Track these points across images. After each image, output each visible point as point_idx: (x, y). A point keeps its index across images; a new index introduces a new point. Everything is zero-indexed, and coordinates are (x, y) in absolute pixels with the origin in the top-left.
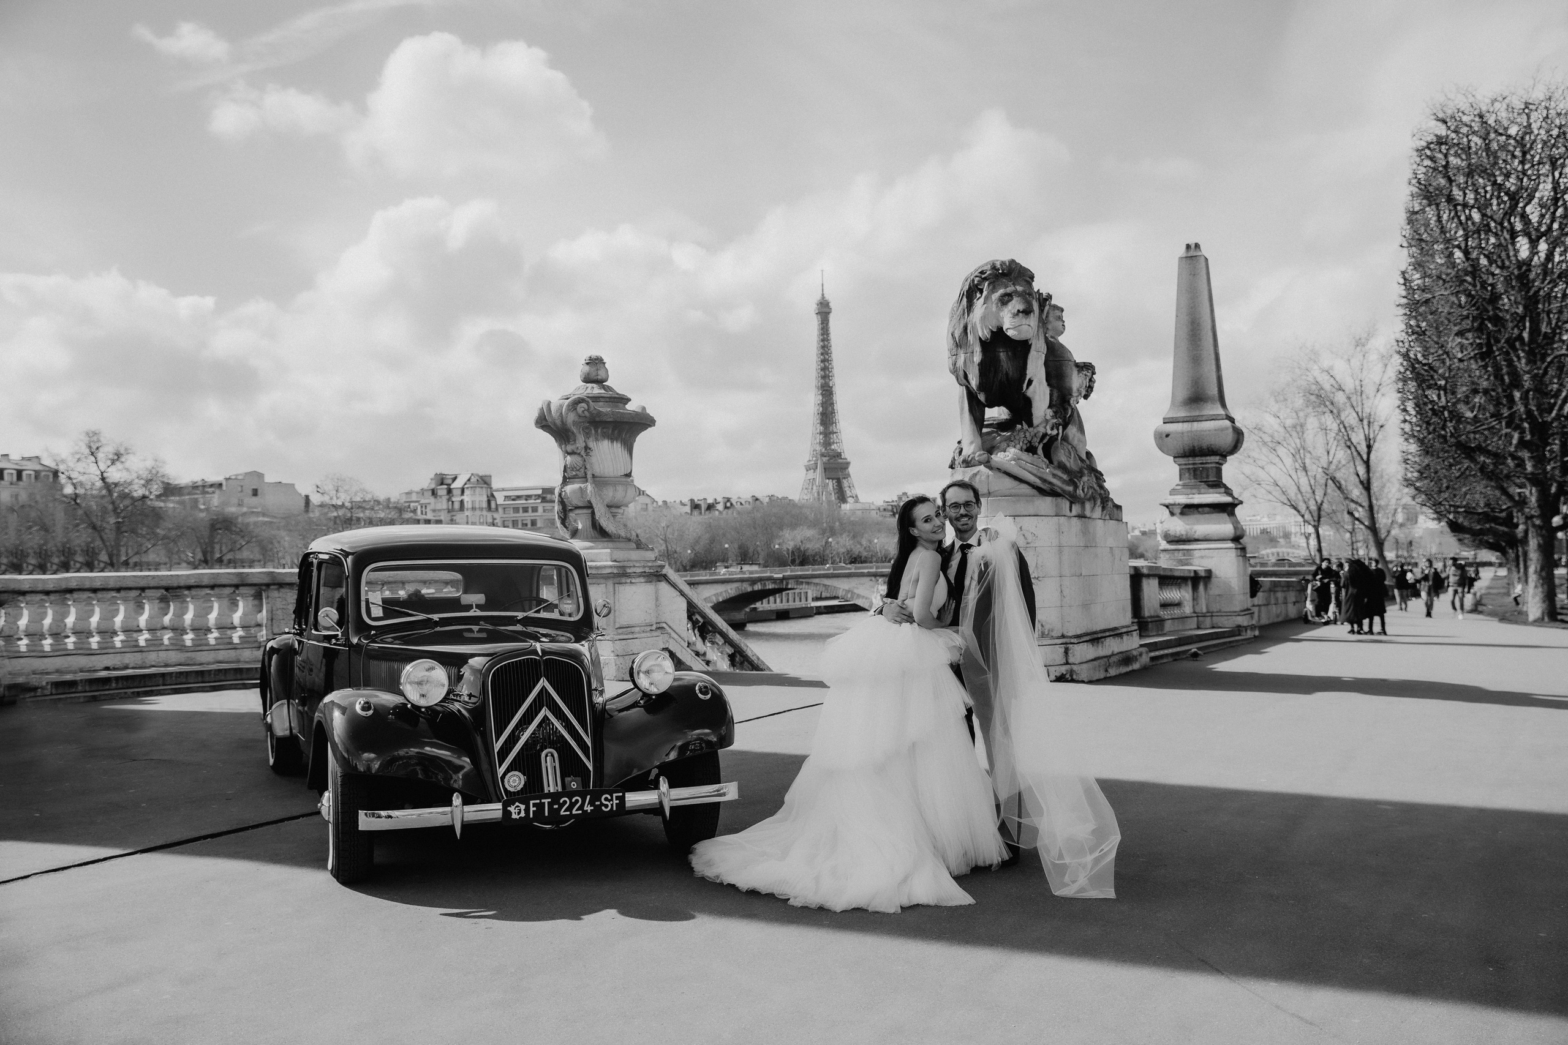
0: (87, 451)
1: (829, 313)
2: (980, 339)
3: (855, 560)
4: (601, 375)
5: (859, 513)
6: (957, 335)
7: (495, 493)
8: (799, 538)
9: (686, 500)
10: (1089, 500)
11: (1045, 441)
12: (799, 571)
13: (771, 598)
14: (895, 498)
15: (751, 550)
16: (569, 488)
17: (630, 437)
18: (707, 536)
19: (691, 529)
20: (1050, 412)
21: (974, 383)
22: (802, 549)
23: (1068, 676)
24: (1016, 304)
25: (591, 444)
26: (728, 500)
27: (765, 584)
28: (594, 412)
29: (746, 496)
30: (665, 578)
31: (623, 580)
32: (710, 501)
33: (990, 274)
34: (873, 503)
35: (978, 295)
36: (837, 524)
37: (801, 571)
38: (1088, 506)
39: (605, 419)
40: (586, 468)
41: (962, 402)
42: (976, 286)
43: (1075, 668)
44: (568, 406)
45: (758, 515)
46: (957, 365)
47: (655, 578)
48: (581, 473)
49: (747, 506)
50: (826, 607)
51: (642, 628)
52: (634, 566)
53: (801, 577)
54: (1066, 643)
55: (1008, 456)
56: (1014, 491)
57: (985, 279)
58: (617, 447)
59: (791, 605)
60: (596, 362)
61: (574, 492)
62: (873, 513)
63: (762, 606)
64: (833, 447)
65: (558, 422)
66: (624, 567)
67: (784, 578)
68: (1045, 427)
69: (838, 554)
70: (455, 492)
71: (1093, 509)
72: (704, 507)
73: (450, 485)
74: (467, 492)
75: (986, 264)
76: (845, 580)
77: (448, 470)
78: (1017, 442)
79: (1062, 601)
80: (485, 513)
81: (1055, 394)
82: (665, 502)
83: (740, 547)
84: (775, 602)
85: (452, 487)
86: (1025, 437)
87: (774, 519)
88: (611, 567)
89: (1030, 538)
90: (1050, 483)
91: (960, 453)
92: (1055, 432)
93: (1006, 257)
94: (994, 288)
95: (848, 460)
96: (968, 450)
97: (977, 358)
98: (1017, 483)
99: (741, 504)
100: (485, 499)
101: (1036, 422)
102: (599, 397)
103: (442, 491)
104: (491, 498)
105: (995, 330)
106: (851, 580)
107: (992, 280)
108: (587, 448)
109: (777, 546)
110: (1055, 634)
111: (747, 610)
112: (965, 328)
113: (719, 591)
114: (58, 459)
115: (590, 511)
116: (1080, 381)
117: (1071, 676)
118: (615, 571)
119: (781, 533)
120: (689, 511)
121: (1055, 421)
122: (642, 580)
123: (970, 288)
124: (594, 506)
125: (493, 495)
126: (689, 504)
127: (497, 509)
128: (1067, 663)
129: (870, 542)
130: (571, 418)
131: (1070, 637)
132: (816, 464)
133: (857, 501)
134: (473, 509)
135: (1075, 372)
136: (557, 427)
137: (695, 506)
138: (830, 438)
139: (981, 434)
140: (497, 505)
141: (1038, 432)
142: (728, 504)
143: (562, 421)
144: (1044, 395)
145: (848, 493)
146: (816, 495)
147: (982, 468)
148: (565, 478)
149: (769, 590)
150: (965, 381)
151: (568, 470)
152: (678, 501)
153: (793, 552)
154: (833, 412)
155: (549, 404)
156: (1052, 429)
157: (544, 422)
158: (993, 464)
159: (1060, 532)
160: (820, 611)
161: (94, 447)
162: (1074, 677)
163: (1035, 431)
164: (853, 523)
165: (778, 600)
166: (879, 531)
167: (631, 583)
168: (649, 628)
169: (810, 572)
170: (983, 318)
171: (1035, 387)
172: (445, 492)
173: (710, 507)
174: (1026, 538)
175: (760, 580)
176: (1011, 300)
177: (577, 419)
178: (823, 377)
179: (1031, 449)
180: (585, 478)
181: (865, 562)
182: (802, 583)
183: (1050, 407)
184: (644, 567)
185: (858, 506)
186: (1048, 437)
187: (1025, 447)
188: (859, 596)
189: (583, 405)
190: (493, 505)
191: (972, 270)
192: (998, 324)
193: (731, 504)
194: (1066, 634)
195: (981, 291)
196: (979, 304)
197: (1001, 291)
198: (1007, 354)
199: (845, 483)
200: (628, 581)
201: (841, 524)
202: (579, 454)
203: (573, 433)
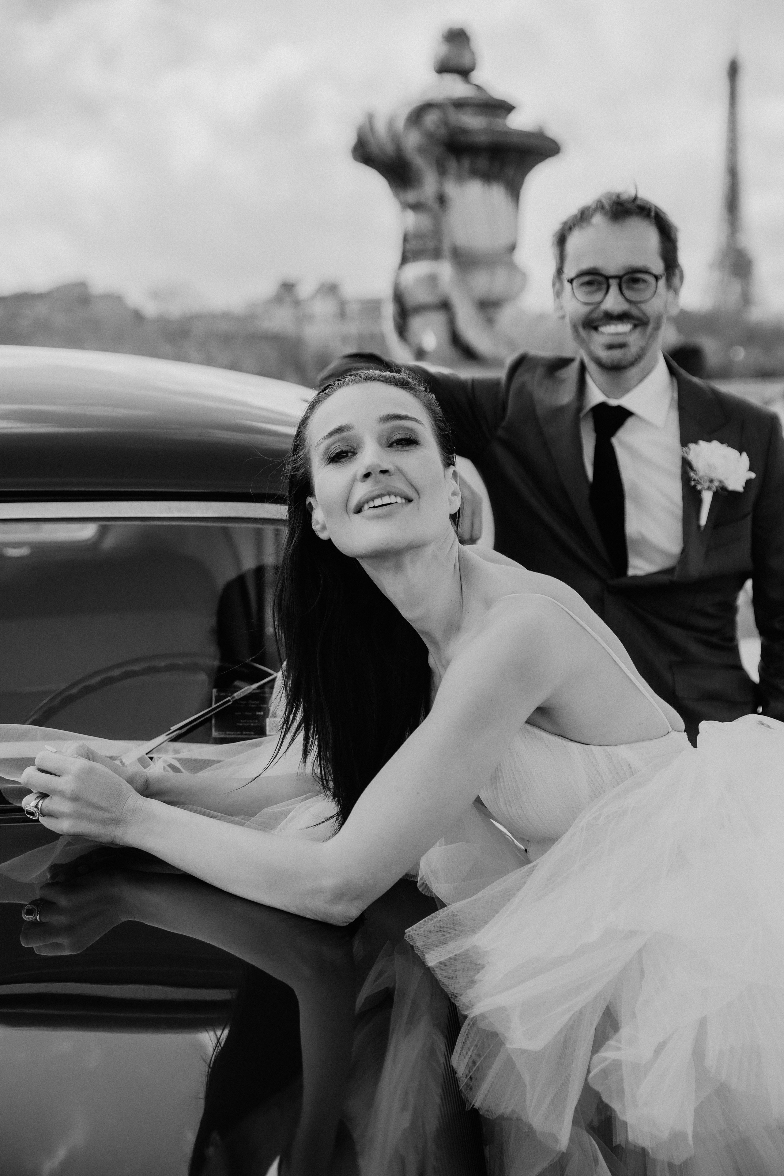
4: (466, 61)
17: (516, 172)
39: (474, 141)
40: (440, 234)
44: (407, 118)
48: (432, 245)
58: (495, 191)
60: (457, 37)
61: (419, 279)
65: (391, 149)
102: (462, 101)
108: (442, 200)
115: (445, 315)
124: (455, 304)
130: (412, 139)
136: (390, 159)
143: (398, 147)
148: (404, 254)
151: (411, 239)
155: (373, 116)
157: (366, 151)
177: (422, 140)
180: (436, 254)
189: (435, 114)
202: (429, 208)
203: (416, 168)
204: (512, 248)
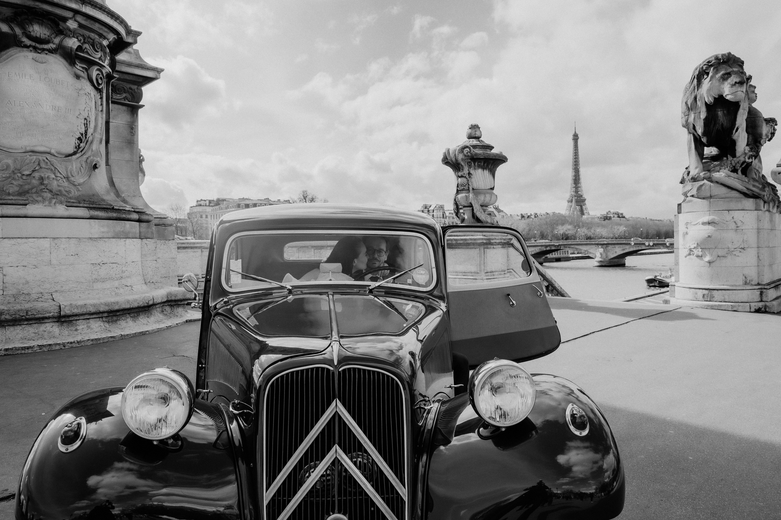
0: (303, 198)
1: (578, 139)
2: (706, 103)
3: (589, 238)
5: (590, 219)
6: (689, 104)
7: (445, 212)
8: (565, 229)
9: (519, 214)
10: (771, 201)
11: (743, 166)
12: (565, 242)
13: (553, 253)
14: (605, 213)
15: (545, 234)
16: (460, 196)
17: (493, 167)
18: (528, 228)
19: (521, 225)
20: (748, 148)
21: (700, 131)
22: (566, 233)
23: (763, 309)
24: (734, 79)
25: (472, 171)
26: (536, 214)
27: (551, 248)
28: (473, 153)
29: (543, 212)
30: (512, 245)
31: (489, 246)
32: (529, 214)
33: (715, 63)
34: (596, 215)
35: (705, 77)
36: (581, 223)
37: (566, 242)
38: (771, 205)
39: (479, 157)
40: (469, 185)
41: (690, 144)
42: (704, 71)
43: (768, 304)
44: (459, 150)
45: (548, 220)
46: (689, 121)
47: (507, 246)
48: (466, 188)
49: (544, 216)
50: (576, 257)
51: (500, 273)
52: (495, 239)
53: (566, 245)
54: (761, 289)
55: (721, 174)
56: (727, 195)
57: (711, 66)
58: (486, 172)
59: (562, 256)
60: (474, 127)
61: (462, 198)
62: (596, 220)
63: (549, 256)
64: (579, 193)
65: (454, 159)
66: (489, 239)
67: (559, 245)
68: (745, 157)
69: (581, 235)
70: (430, 211)
71: (773, 207)
72: (526, 217)
73: (429, 208)
74: (435, 211)
75: (711, 57)
76: (585, 246)
77: (428, 203)
78: (726, 166)
79: (758, 262)
80: (442, 219)
81: (751, 138)
82: (511, 215)
83: (541, 233)
84: (555, 255)
85: (429, 209)
86: (731, 164)
87: (554, 222)
88: (482, 239)
89: (739, 224)
90: (751, 190)
91: (689, 173)
92: (750, 160)
93: (725, 52)
94: (717, 70)
95: (585, 198)
96: (694, 172)
97: (703, 115)
98: (729, 190)
99: (541, 216)
100: (442, 214)
101: (738, 154)
102: (476, 146)
103: (426, 210)
104: (444, 214)
105: (717, 97)
106: (587, 246)
107: (716, 66)
109: (556, 232)
110: (753, 283)
111: (544, 257)
112: (695, 98)
113: (532, 250)
114: (294, 200)
115: (471, 208)
116: (768, 129)
117: (765, 309)
118: (485, 241)
119: (557, 227)
120: (520, 219)
121: (751, 153)
122: (500, 246)
123: (699, 72)
124: (473, 205)
125: (444, 212)
126: (520, 216)
127: (446, 218)
128: (761, 301)
129: (595, 231)
130: (460, 157)
131: (764, 285)
132: (572, 200)
133: (589, 214)
134: (437, 218)
135: (764, 124)
136: (453, 163)
137: (523, 217)
138: (578, 189)
139: (703, 163)
140: (446, 216)
141: (740, 160)
142: (536, 216)
143: (456, 159)
144: (744, 137)
145: (585, 212)
146: (572, 212)
147: (705, 181)
148: (458, 191)
149: (553, 250)
150: (693, 131)
151: (459, 186)
152: (516, 214)
153: (562, 235)
154: (579, 179)
155: (448, 150)
156: (749, 159)
157: (446, 161)
158: (713, 179)
159: (759, 220)
160: (573, 259)
161: (305, 196)
162: (767, 310)
163: (738, 160)
164: (588, 224)
165: (556, 254)
166: (598, 227)
167: (493, 248)
168: (503, 273)
169: (570, 243)
170: (709, 90)
171: (739, 133)
172: (427, 211)
173: (528, 217)
174: (736, 224)
175: (549, 246)
176: (730, 77)
177: (463, 157)
178: (575, 165)
179: (734, 170)
180: (468, 190)
181: (593, 239)
182: (567, 247)
183: (747, 145)
184: (501, 239)
185: (589, 216)
186: (745, 164)
187: (731, 170)
188: (590, 253)
189: (468, 149)
190: (445, 216)
191: (701, 62)
192: (719, 93)
193: (537, 216)
194: (760, 282)
195: (708, 74)
196: (706, 83)
197: (722, 72)
198: (724, 113)
199: (584, 207)
200: (492, 247)
201: (582, 223)
202: (465, 177)
203: (462, 165)
204: (493, 188)
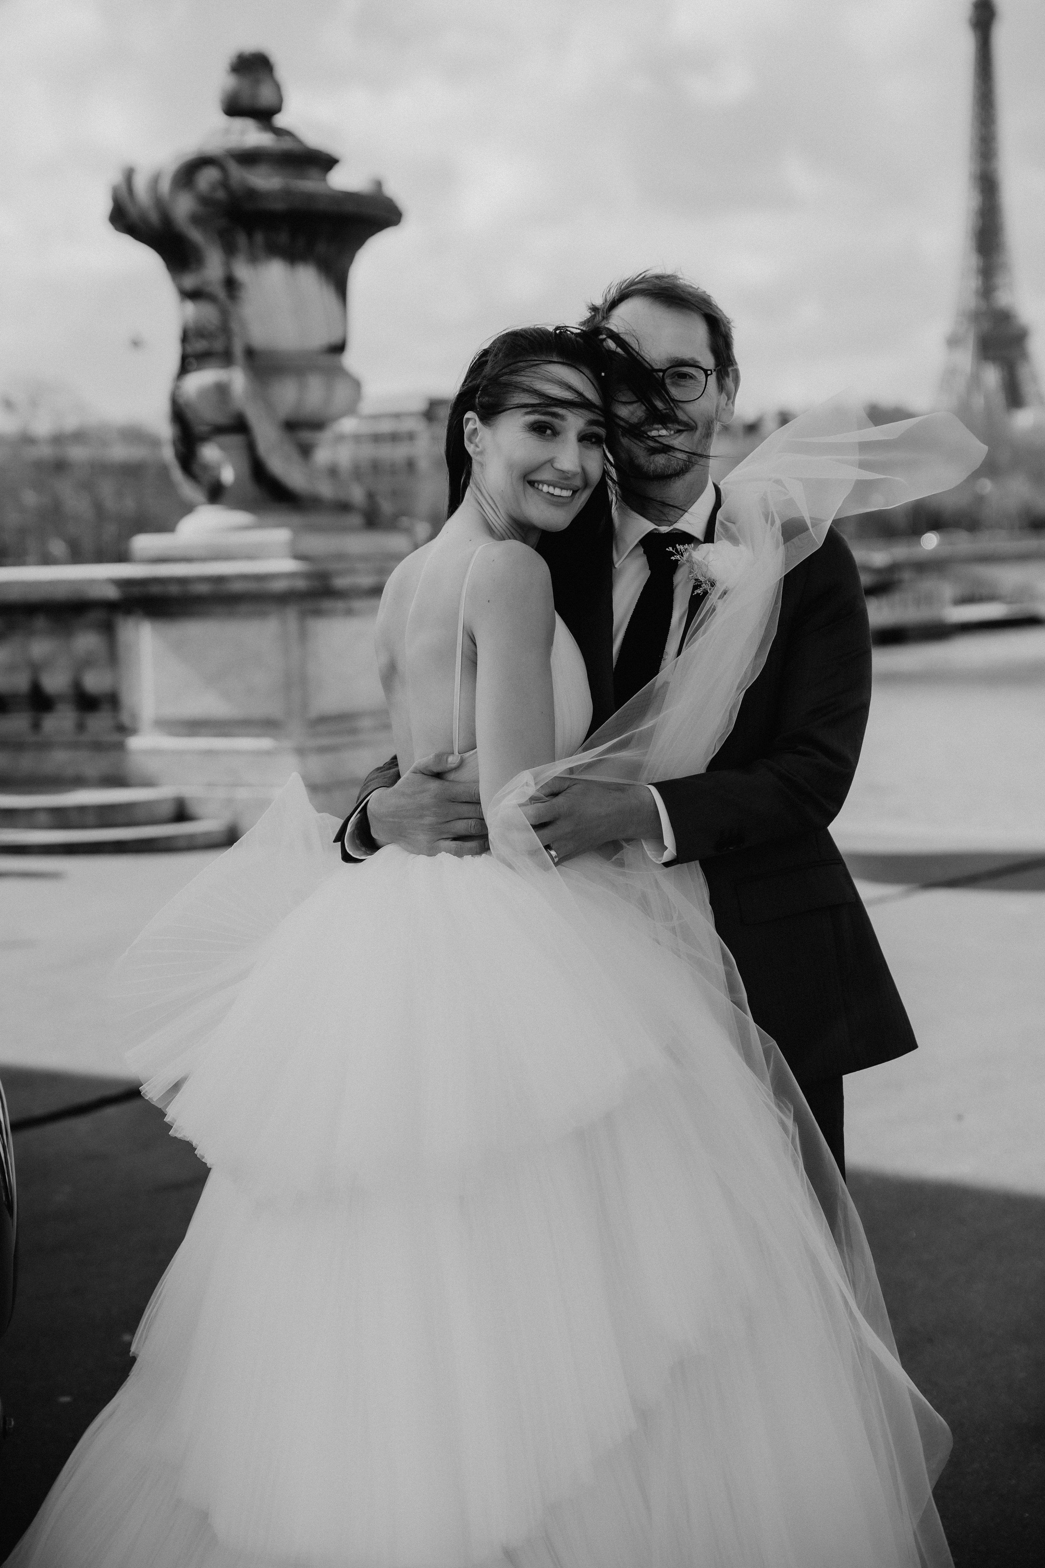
4: (265, 96)
16: (194, 383)
17: (341, 250)
25: (241, 272)
28: (242, 189)
31: (323, 606)
39: (270, 206)
40: (229, 331)
44: (176, 174)
48: (220, 344)
58: (308, 277)
60: (253, 66)
61: (204, 393)
65: (155, 213)
66: (318, 573)
88: (294, 573)
102: (259, 153)
108: (231, 284)
115: (244, 437)
118: (304, 584)
124: (253, 424)
130: (184, 206)
136: (156, 229)
143: (164, 212)
145: (1027, 392)
148: (185, 359)
151: (192, 338)
154: (1000, 227)
157: (126, 216)
177: (198, 208)
189: (215, 171)
202: (214, 297)
203: (196, 241)
204: (339, 348)
